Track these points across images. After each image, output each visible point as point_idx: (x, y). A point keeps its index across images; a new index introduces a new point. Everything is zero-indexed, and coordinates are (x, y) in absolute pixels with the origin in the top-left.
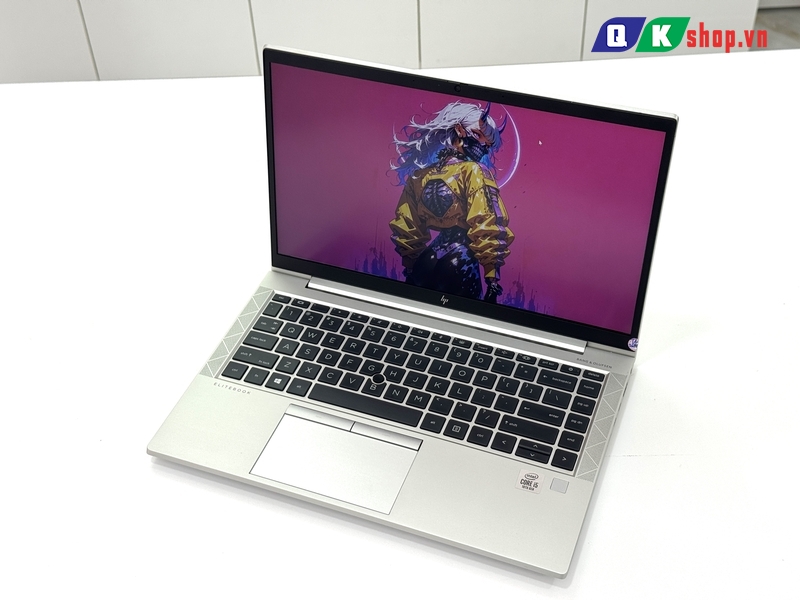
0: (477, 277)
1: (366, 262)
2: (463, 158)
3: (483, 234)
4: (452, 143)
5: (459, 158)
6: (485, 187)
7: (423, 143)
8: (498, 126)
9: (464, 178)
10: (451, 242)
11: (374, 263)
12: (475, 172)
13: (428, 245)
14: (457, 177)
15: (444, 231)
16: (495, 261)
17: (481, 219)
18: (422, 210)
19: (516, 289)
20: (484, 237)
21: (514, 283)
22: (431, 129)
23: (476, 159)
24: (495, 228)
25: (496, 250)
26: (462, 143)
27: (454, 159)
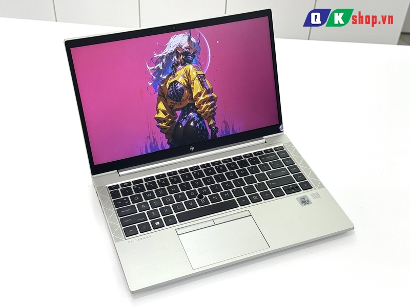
0: (205, 127)
1: (146, 146)
2: (184, 65)
3: (202, 102)
4: (177, 58)
5: (182, 65)
6: (198, 75)
7: (163, 64)
8: (197, 41)
9: (187, 75)
10: (188, 114)
11: (151, 144)
12: (191, 69)
13: (176, 121)
14: (183, 76)
15: (183, 109)
16: (211, 114)
17: (199, 94)
18: (170, 101)
19: (224, 125)
20: (203, 103)
21: (223, 122)
22: (165, 55)
23: (190, 62)
24: (207, 96)
25: (210, 108)
26: (182, 56)
27: (180, 66)
